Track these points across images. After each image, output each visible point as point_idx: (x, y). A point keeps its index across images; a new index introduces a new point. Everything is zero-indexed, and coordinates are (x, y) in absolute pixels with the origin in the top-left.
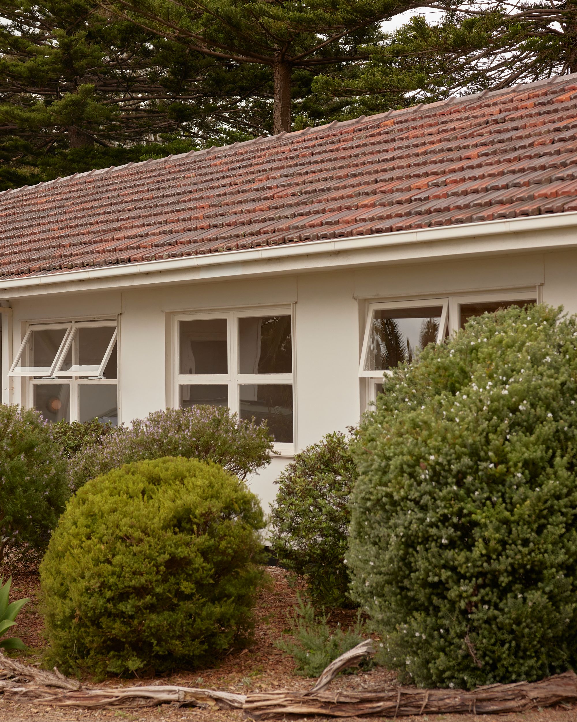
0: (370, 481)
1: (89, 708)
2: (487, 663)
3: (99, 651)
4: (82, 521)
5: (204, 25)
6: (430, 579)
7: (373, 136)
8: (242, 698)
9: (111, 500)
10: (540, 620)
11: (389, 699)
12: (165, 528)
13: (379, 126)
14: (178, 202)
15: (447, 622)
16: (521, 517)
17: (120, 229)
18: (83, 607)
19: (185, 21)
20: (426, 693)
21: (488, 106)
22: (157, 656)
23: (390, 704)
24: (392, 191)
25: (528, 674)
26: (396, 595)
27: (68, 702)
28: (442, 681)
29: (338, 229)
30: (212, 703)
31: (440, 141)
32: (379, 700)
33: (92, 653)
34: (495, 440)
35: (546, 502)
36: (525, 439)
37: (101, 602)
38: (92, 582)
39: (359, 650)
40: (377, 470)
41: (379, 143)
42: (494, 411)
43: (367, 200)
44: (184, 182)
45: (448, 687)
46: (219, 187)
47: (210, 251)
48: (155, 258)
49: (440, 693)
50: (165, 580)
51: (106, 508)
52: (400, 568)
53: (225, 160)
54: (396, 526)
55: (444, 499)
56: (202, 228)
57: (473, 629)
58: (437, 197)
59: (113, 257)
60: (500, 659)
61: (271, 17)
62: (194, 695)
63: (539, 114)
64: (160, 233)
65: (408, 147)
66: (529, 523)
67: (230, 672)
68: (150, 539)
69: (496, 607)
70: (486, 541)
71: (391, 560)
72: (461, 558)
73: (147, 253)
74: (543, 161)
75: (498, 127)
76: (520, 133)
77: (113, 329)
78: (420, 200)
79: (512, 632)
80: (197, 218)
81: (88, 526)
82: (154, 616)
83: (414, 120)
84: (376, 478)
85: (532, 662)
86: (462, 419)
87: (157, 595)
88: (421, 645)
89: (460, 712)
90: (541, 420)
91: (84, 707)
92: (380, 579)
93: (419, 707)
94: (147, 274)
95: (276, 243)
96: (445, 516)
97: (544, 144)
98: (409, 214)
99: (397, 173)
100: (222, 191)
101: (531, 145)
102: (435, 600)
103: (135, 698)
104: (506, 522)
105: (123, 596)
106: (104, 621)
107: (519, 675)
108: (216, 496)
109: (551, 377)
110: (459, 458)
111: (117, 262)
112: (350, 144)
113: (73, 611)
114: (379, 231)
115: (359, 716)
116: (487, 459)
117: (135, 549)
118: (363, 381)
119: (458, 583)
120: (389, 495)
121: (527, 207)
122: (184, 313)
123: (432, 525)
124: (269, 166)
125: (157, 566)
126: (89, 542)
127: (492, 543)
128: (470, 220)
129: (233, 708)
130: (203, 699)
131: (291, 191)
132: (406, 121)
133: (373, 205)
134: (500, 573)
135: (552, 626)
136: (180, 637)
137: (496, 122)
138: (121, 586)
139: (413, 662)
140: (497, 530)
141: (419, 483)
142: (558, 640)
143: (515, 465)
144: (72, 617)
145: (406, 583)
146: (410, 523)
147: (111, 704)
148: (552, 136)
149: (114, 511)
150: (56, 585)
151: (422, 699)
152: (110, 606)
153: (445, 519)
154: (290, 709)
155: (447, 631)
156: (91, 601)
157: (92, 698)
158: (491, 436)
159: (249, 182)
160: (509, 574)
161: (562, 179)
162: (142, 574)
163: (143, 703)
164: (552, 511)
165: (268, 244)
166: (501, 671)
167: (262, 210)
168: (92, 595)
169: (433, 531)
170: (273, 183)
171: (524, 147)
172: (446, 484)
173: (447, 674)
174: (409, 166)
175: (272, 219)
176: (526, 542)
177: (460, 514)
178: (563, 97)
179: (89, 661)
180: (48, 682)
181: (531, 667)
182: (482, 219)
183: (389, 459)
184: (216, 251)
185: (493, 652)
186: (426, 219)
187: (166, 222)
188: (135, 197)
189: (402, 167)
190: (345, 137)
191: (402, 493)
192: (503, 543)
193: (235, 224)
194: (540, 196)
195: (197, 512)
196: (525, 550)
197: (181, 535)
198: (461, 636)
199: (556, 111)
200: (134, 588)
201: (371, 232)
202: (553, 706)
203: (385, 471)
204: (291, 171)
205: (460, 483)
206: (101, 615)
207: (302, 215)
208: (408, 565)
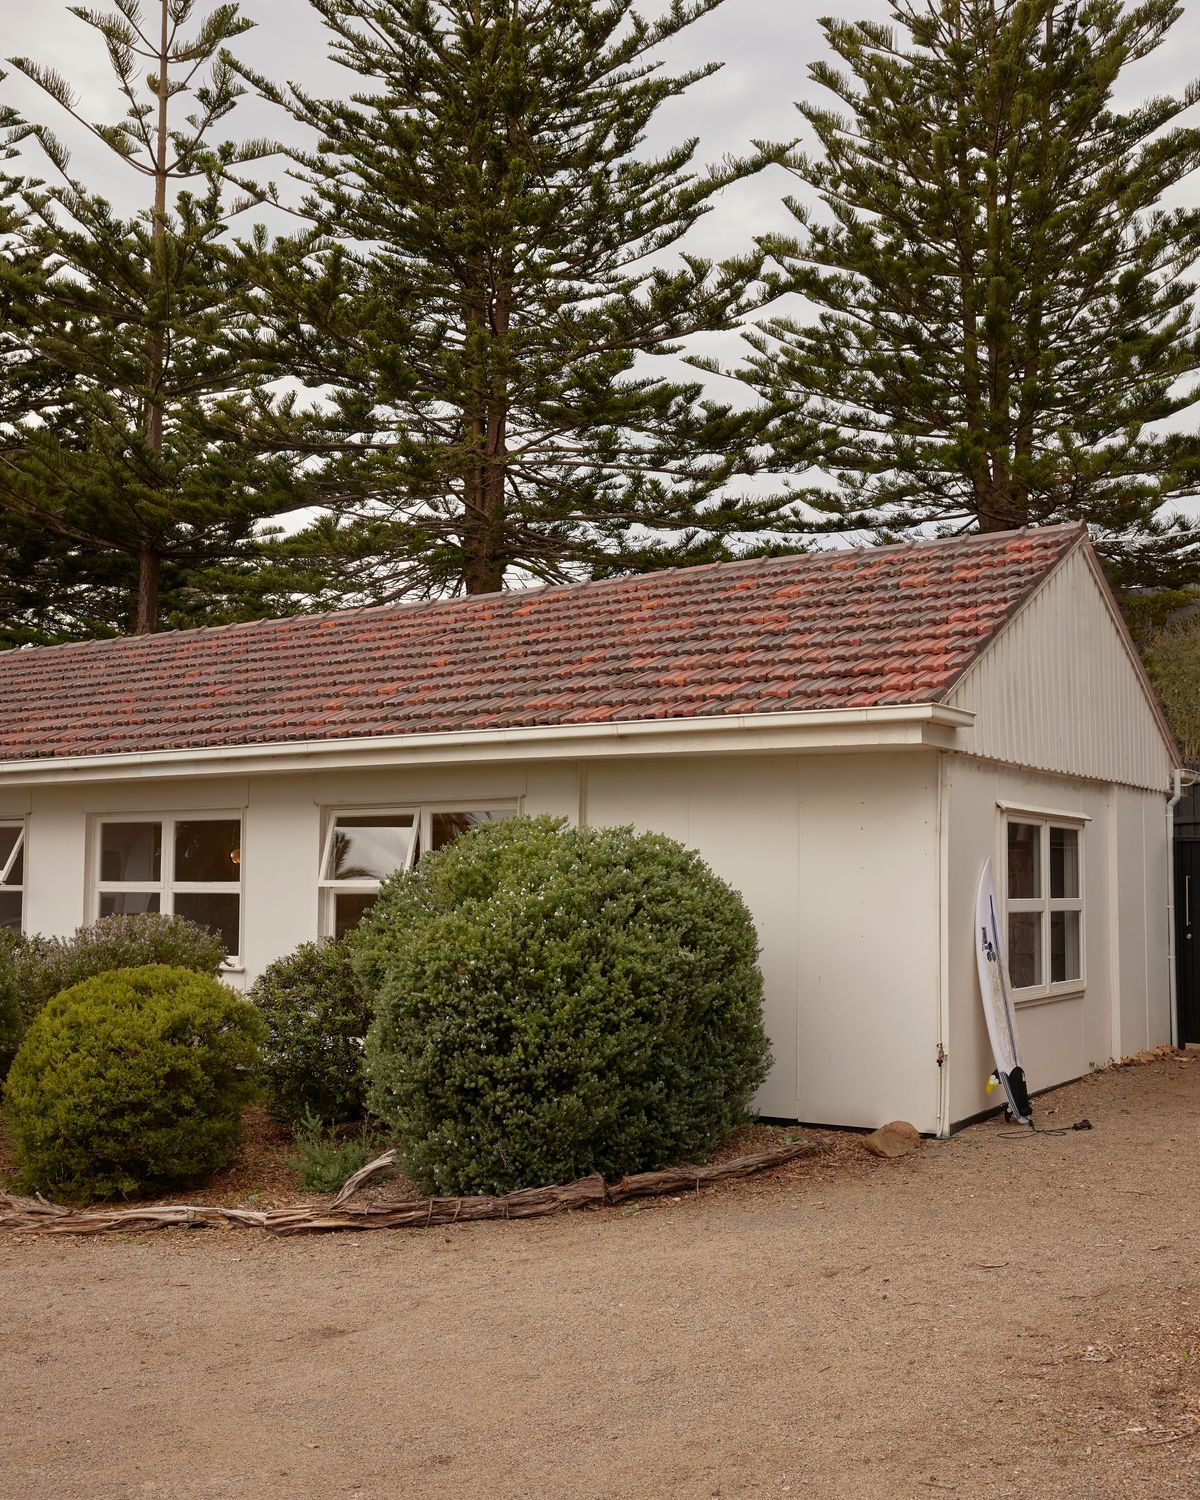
0: (404, 987)
1: (83, 1234)
2: (517, 1169)
3: (85, 1174)
4: (65, 1033)
5: (66, 504)
6: (466, 1085)
7: (314, 636)
8: (260, 1216)
9: (97, 1010)
10: (572, 1123)
11: (420, 1208)
12: (163, 1039)
13: (318, 627)
14: (94, 694)
15: (479, 1129)
16: (560, 1022)
17: (27, 719)
18: (71, 1126)
19: (44, 499)
20: (458, 1200)
21: (440, 614)
22: (152, 1177)
23: (422, 1213)
24: (357, 695)
25: (556, 1178)
26: (425, 1103)
27: (57, 1229)
28: (469, 1188)
29: (308, 730)
30: (225, 1222)
31: (396, 646)
32: (410, 1209)
33: (78, 1176)
34: (535, 946)
35: (583, 1006)
36: (562, 945)
37: (93, 1119)
38: (83, 1098)
39: (384, 1160)
40: (410, 976)
41: (324, 644)
42: (530, 917)
43: (332, 702)
44: (93, 673)
45: (476, 1194)
46: (141, 680)
47: (154, 748)
48: (86, 752)
49: (472, 1200)
50: (163, 1095)
51: (93, 1018)
52: (433, 1075)
53: (140, 651)
54: (431, 1033)
55: (483, 1004)
56: (136, 723)
57: (505, 1134)
58: (413, 703)
59: (32, 749)
60: (529, 1164)
61: (152, 501)
62: (204, 1214)
63: (501, 626)
64: (82, 726)
65: (360, 650)
66: (567, 1027)
67: (225, 1192)
68: (148, 1051)
69: (529, 1111)
70: (525, 1046)
71: (425, 1068)
72: (499, 1063)
73: (74, 747)
74: (521, 673)
75: (459, 636)
76: (485, 644)
77: (19, 830)
78: (393, 705)
79: (543, 1136)
80: (125, 712)
81: (71, 1038)
82: (152, 1134)
83: (358, 623)
84: (410, 984)
85: (560, 1166)
86: (499, 925)
87: (155, 1111)
88: (451, 1152)
89: (493, 1218)
90: (576, 926)
91: (78, 1234)
92: (410, 1086)
93: (452, 1215)
94: (76, 770)
95: (236, 742)
96: (483, 1021)
97: (516, 656)
98: (385, 719)
99: (356, 676)
100: (147, 684)
101: (503, 656)
102: (469, 1108)
103: (137, 1220)
104: (543, 1026)
105: (118, 1113)
106: (95, 1141)
107: (547, 1179)
108: (213, 1006)
109: (582, 884)
110: (497, 962)
111: (37, 755)
112: (290, 644)
113: (57, 1130)
114: (356, 734)
115: (389, 1227)
116: (525, 964)
117: (132, 1061)
118: (322, 890)
119: (494, 1088)
120: (425, 1002)
121: (520, 717)
122: (109, 814)
123: (471, 1030)
124: (199, 661)
125: (156, 1079)
126: (76, 1055)
127: (531, 1048)
128: (459, 727)
129: (249, 1226)
130: (214, 1218)
131: (233, 688)
132: (349, 624)
133: (340, 708)
134: (537, 1077)
135: (582, 1129)
136: (178, 1156)
137: (455, 631)
138: (116, 1102)
139: (441, 1171)
140: (536, 1035)
141: (458, 989)
142: (584, 1144)
143: (554, 970)
144: (55, 1137)
145: (438, 1090)
146: (448, 1029)
147: (109, 1228)
148: (524, 648)
149: (104, 1020)
150: (33, 1103)
151: (455, 1207)
152: (102, 1123)
153: (484, 1023)
154: (316, 1224)
155: (477, 1136)
156: (81, 1119)
157: (86, 1223)
158: (529, 942)
159: (178, 676)
160: (546, 1078)
161: (548, 692)
162: (140, 1089)
163: (146, 1225)
164: (588, 1016)
165: (226, 743)
166: (529, 1176)
167: (204, 707)
168: (81, 1113)
169: (472, 1036)
170: (211, 679)
171: (495, 658)
172: (486, 989)
173: (477, 1180)
174: (368, 670)
175: (221, 717)
176: (563, 1047)
177: (499, 1019)
178: (522, 611)
179: (73, 1185)
180: (29, 1209)
181: (559, 1171)
182: (472, 727)
183: (423, 964)
184: (162, 748)
185: (523, 1157)
186: (408, 725)
187: (86, 715)
188: (36, 686)
189: (361, 671)
190: (280, 635)
191: (440, 998)
192: (540, 1047)
193: (176, 720)
194: (529, 707)
195: (197, 1022)
196: (562, 1054)
197: (178, 1047)
198: (493, 1141)
199: (518, 624)
200: (130, 1103)
201: (348, 735)
202: (581, 1207)
203: (418, 976)
204: (228, 667)
205: (499, 988)
206: (92, 1133)
207: (256, 714)
208: (442, 1071)
